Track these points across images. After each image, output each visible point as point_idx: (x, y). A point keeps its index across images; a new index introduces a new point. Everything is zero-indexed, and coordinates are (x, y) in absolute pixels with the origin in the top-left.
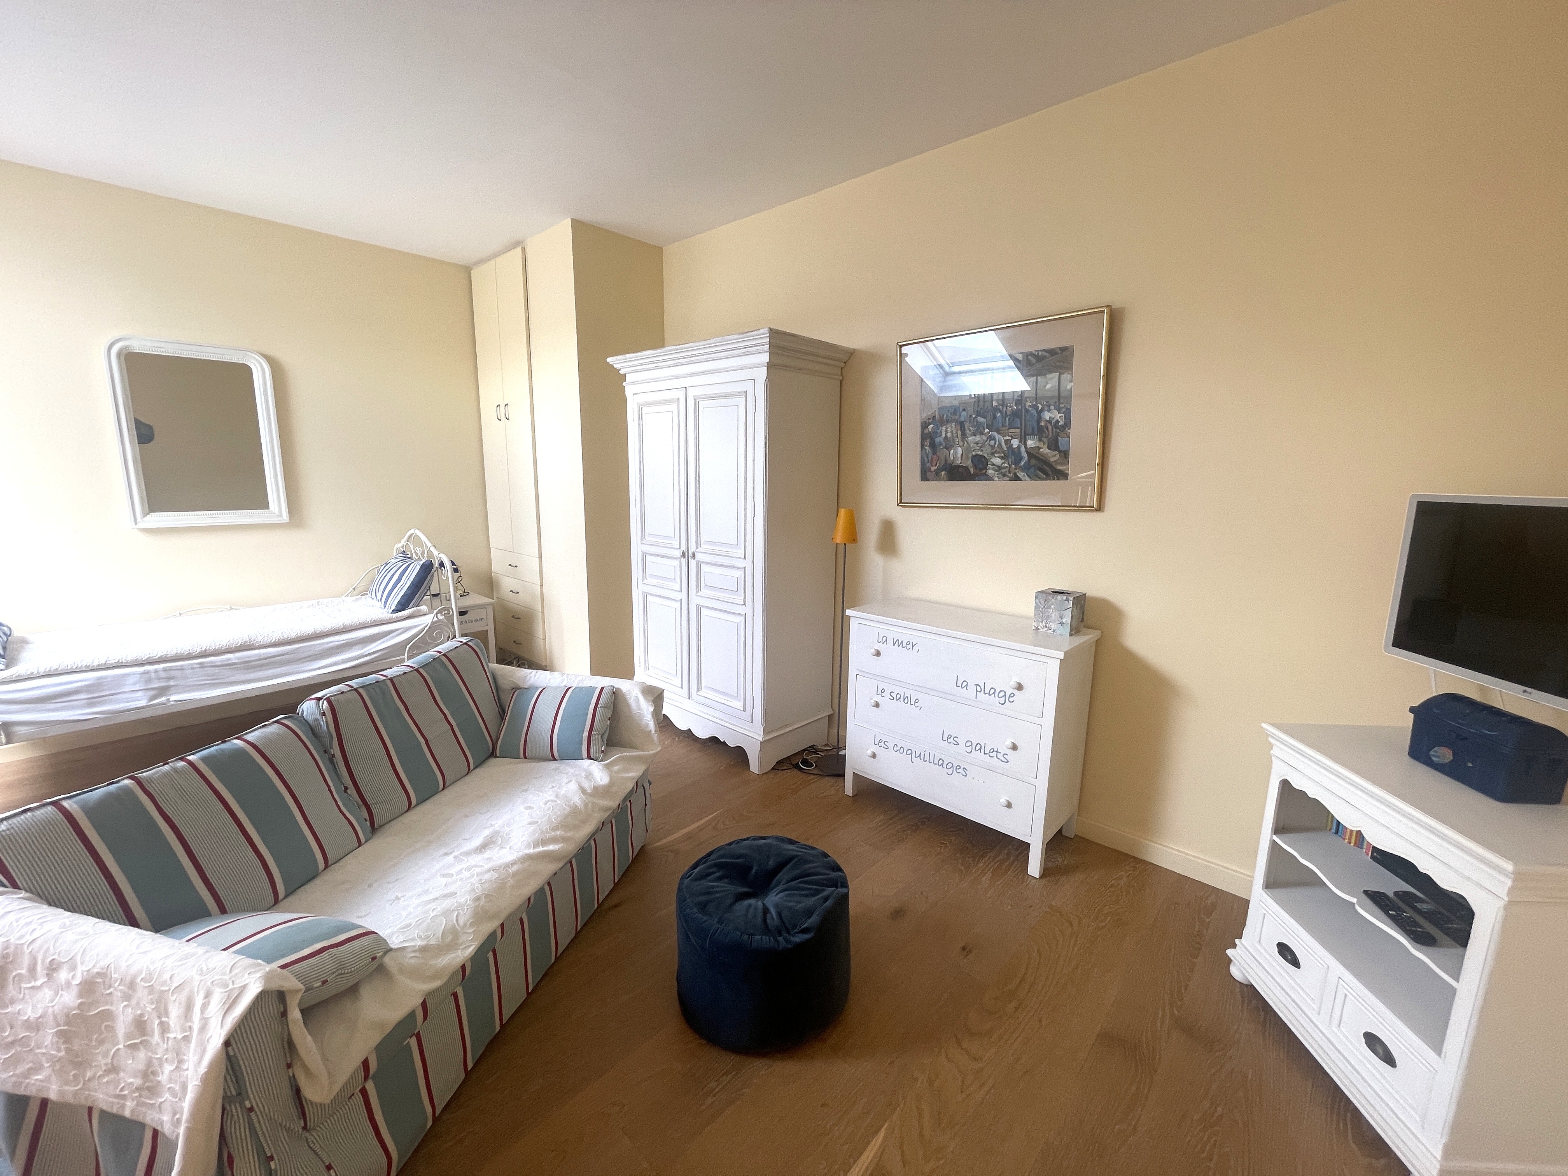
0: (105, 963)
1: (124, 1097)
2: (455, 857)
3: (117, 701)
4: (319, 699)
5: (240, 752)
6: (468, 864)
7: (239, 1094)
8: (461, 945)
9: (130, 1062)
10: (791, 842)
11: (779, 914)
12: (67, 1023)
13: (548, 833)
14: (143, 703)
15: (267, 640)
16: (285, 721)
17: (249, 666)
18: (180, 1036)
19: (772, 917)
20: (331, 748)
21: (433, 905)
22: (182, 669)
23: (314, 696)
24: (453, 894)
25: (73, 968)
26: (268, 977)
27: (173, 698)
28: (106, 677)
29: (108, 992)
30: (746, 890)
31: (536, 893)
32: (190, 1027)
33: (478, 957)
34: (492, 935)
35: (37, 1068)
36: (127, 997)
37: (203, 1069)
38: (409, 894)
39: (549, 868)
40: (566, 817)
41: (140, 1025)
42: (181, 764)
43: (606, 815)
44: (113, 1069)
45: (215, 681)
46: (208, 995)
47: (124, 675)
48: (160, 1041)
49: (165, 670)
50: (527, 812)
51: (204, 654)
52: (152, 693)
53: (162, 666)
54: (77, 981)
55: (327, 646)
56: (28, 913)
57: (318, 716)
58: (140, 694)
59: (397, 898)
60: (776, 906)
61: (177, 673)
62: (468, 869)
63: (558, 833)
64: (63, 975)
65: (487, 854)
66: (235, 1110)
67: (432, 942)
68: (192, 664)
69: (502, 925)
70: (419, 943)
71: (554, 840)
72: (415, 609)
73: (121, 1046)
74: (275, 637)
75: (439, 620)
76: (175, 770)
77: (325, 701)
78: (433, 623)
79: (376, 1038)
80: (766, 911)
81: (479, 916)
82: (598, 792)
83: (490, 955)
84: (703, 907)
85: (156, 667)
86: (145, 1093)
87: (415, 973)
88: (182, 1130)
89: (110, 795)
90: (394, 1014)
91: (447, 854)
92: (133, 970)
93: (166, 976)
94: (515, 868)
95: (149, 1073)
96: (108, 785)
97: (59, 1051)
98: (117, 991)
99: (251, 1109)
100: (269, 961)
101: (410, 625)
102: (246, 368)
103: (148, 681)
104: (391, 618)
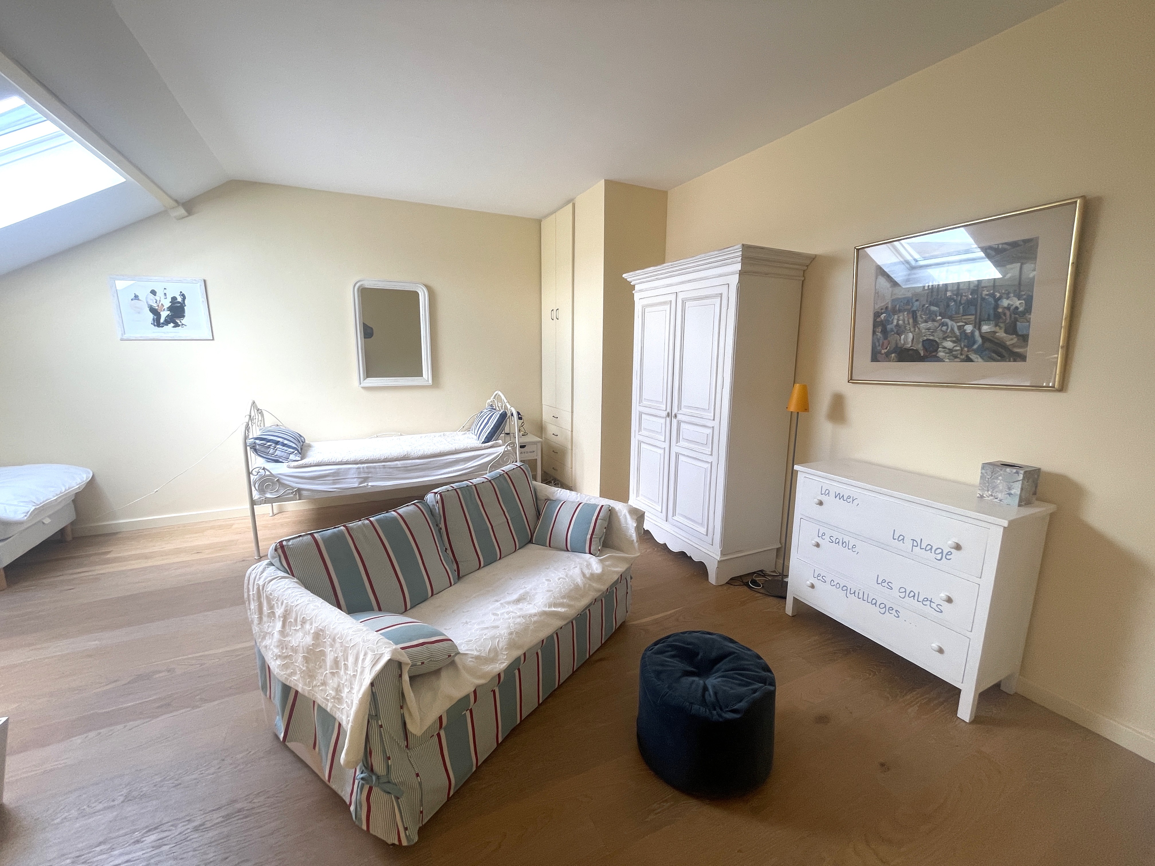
0: (324, 624)
1: (328, 700)
2: (501, 604)
3: (345, 483)
4: (436, 493)
5: (394, 519)
6: (508, 610)
7: (376, 715)
8: (499, 661)
9: (331, 681)
10: (732, 641)
11: (716, 694)
12: (308, 653)
13: (559, 599)
14: (356, 485)
15: (416, 455)
16: (418, 504)
17: (407, 469)
18: (352, 674)
19: (710, 695)
20: (440, 524)
21: (486, 631)
22: (374, 468)
23: (433, 491)
24: (497, 627)
25: (311, 624)
26: (394, 651)
27: (370, 484)
28: (341, 469)
29: (324, 641)
30: (693, 669)
31: (548, 638)
32: (357, 670)
33: (509, 670)
34: (518, 659)
35: (293, 673)
36: (332, 646)
37: (360, 695)
38: (473, 621)
39: (559, 623)
40: (571, 590)
41: (336, 663)
42: (367, 522)
43: (596, 595)
44: (324, 683)
45: (390, 477)
46: (365, 654)
47: (349, 469)
48: (344, 674)
49: (367, 468)
50: (547, 583)
51: (386, 460)
52: (360, 480)
53: (366, 465)
54: (312, 632)
55: (445, 461)
56: (297, 590)
57: (435, 504)
58: (356, 480)
59: (467, 623)
60: (714, 687)
61: (373, 470)
62: (508, 613)
63: (565, 600)
64: (307, 626)
65: (520, 606)
66: (373, 723)
67: (483, 655)
68: (379, 466)
69: (525, 654)
70: (476, 653)
71: (561, 605)
72: (495, 442)
73: (328, 672)
74: (420, 453)
75: (508, 451)
76: (364, 524)
77: (439, 495)
78: (505, 451)
79: (448, 705)
80: (705, 689)
81: (512, 645)
82: (593, 577)
83: (517, 672)
84: (658, 673)
85: (363, 465)
86: (336, 701)
87: (471, 671)
88: (349, 726)
89: (334, 533)
90: (458, 694)
91: (497, 601)
92: (336, 631)
93: (348, 639)
94: (535, 619)
95: (338, 690)
96: (334, 528)
97: (303, 667)
98: (328, 641)
99: (381, 726)
100: (396, 644)
101: (491, 452)
102: (416, 294)
103: (359, 473)
104: (481, 447)
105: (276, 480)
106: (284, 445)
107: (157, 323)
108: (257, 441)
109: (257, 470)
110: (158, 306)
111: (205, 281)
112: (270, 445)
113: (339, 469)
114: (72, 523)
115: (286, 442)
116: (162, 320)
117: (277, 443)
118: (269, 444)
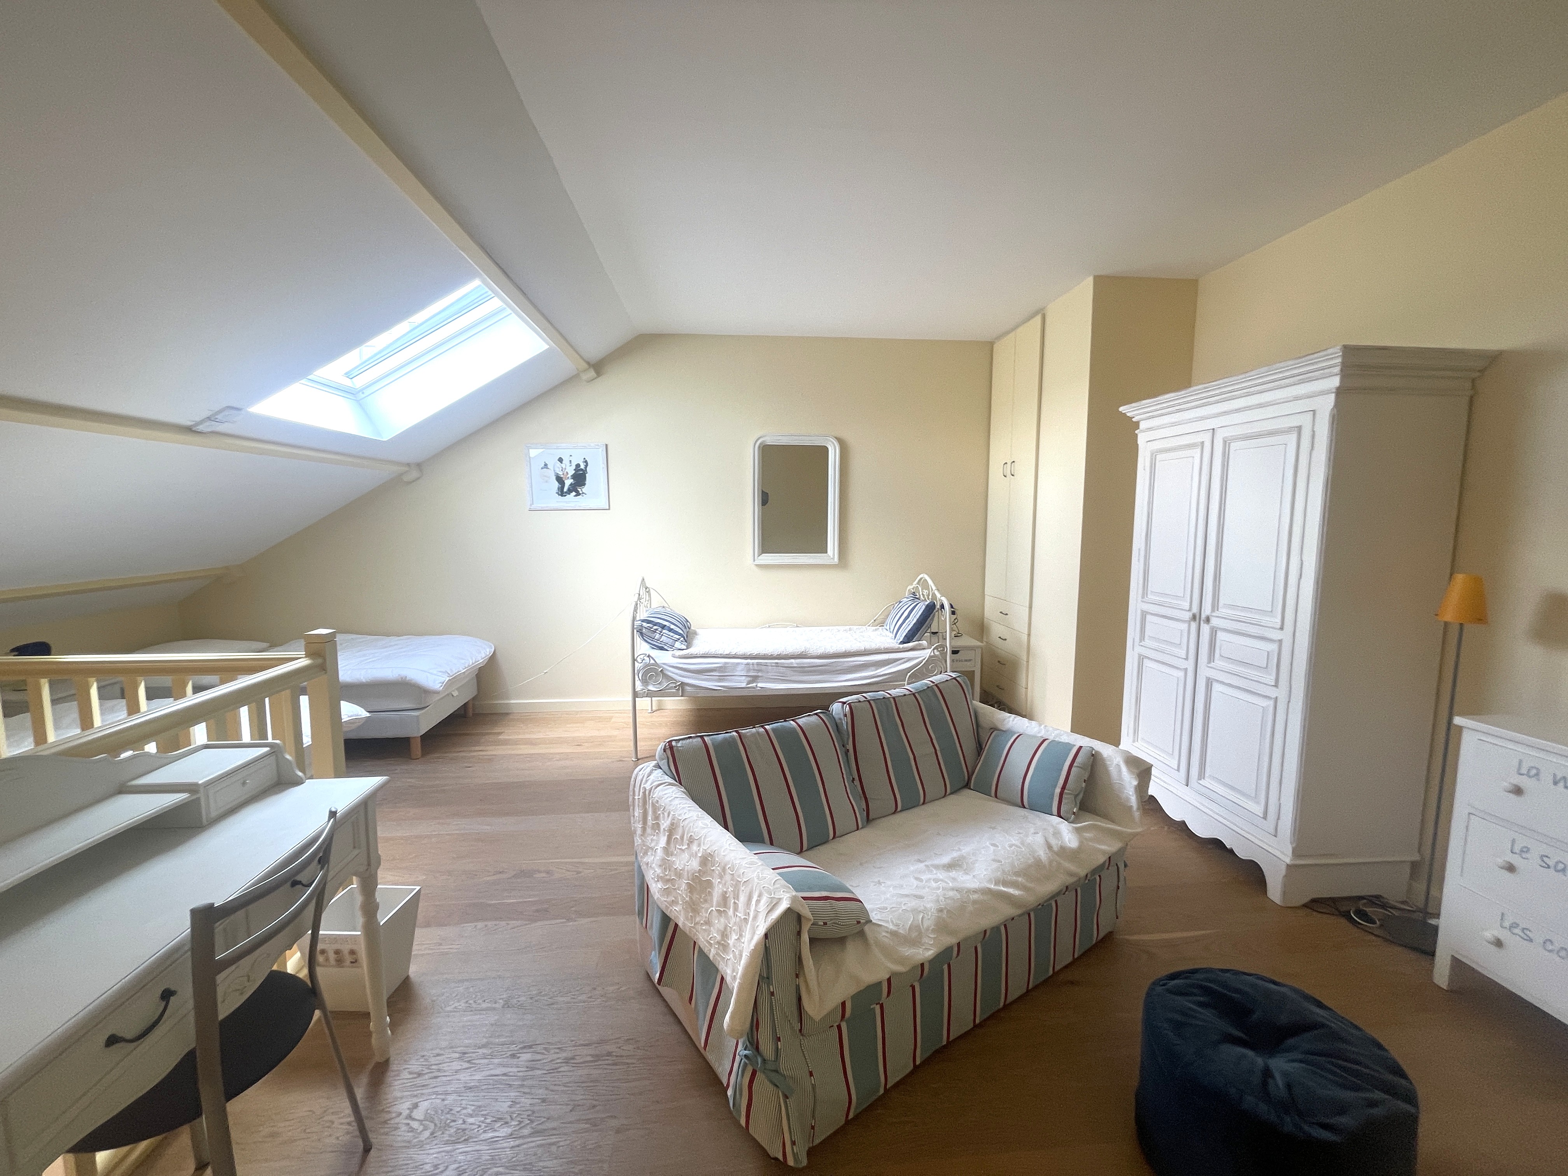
0: (714, 848)
1: (711, 944)
2: (927, 866)
3: (733, 681)
4: (844, 703)
5: (793, 731)
6: (935, 876)
7: (768, 978)
8: (923, 945)
9: (717, 922)
10: (1320, 1005)
11: (1289, 1086)
12: (693, 880)
13: (1010, 876)
14: (744, 685)
15: (817, 653)
16: (821, 715)
17: (803, 670)
18: (743, 917)
19: (1277, 1086)
20: (848, 744)
21: (905, 900)
22: (766, 665)
23: (841, 700)
24: (921, 897)
25: (699, 845)
26: (794, 899)
27: (760, 685)
28: (729, 663)
29: (712, 868)
30: (1244, 1036)
31: (992, 929)
32: (749, 913)
33: (934, 961)
34: (949, 949)
35: (674, 903)
36: (721, 877)
37: (752, 947)
38: (889, 883)
39: (1009, 911)
40: (1030, 866)
41: (724, 898)
42: (762, 730)
43: (1070, 880)
44: (708, 923)
45: (783, 678)
46: (760, 895)
47: (738, 664)
48: (733, 916)
49: (758, 664)
50: (992, 848)
51: (779, 657)
52: (750, 679)
53: (757, 661)
54: (700, 855)
55: (852, 663)
56: (684, 801)
57: (842, 717)
58: (744, 678)
59: (879, 883)
60: (1285, 1074)
61: (763, 668)
62: (936, 880)
63: (1020, 879)
64: (695, 848)
65: (953, 874)
66: (764, 986)
67: (901, 931)
68: (772, 663)
69: (959, 944)
70: (891, 927)
71: (1014, 885)
72: (917, 642)
73: (714, 909)
74: (820, 651)
75: (935, 656)
76: (758, 733)
77: (848, 706)
78: (930, 657)
79: (853, 990)
80: (1267, 1073)
81: (941, 927)
82: (1065, 853)
83: (946, 967)
84: (1178, 1026)
85: (753, 661)
86: (721, 948)
87: (887, 951)
88: (737, 983)
89: (725, 739)
90: (869, 977)
91: (920, 861)
92: (727, 859)
93: (742, 871)
94: (975, 896)
95: (724, 934)
96: (726, 733)
97: (687, 896)
98: (718, 869)
99: (772, 994)
100: (796, 890)
101: (912, 656)
102: (825, 450)
103: (749, 670)
104: (899, 648)
105: (660, 670)
106: (670, 630)
107: (562, 493)
108: (645, 624)
109: (642, 656)
110: (563, 474)
111: (606, 445)
112: (657, 630)
113: (726, 663)
114: (474, 699)
115: (672, 627)
116: (565, 490)
117: (663, 627)
118: (655, 627)
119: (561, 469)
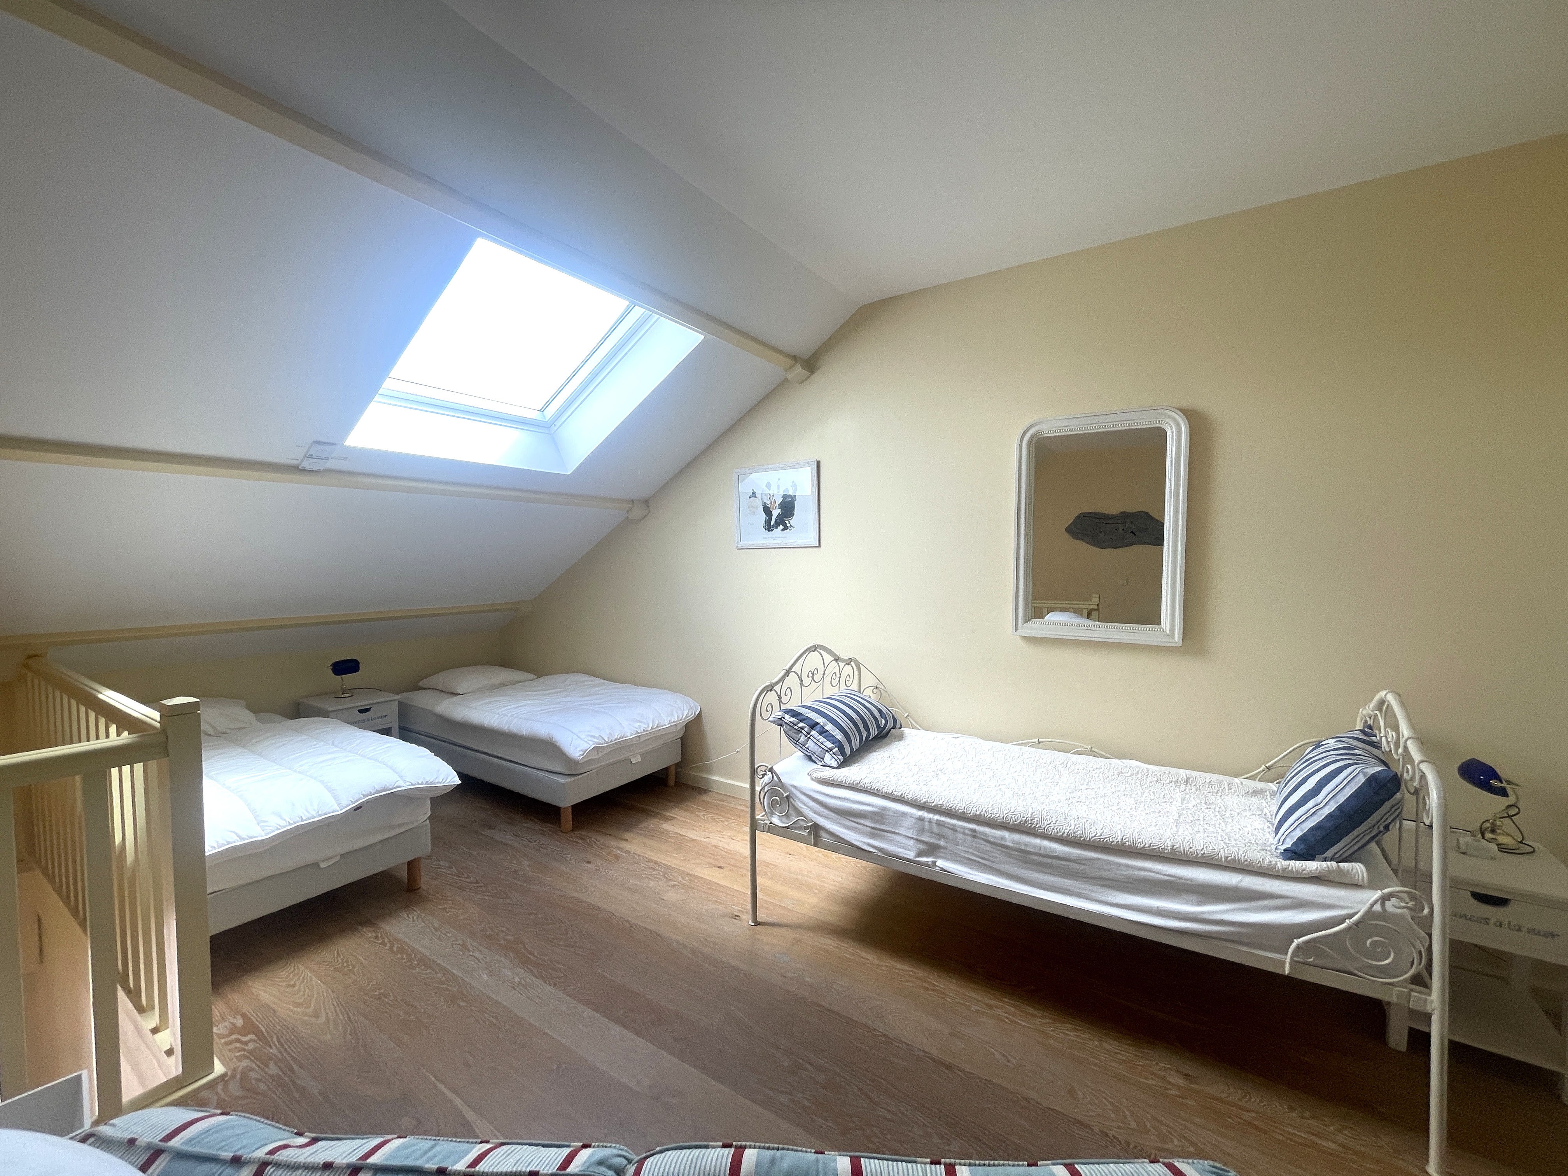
14: (910, 855)
27: (940, 863)
45: (984, 862)
47: (904, 814)
49: (938, 823)
52: (922, 847)
53: (937, 817)
58: (911, 842)
61: (949, 833)
68: (964, 828)
72: (1334, 864)
85: (931, 816)
101: (1311, 898)
102: (1160, 435)
103: (922, 830)
104: (1272, 867)
105: (785, 795)
106: (823, 732)
107: (769, 527)
108: (787, 717)
109: (763, 768)
110: (771, 503)
111: (818, 463)
112: (802, 728)
113: (884, 809)
116: (772, 523)
117: (814, 725)
118: (801, 725)
119: (769, 497)
